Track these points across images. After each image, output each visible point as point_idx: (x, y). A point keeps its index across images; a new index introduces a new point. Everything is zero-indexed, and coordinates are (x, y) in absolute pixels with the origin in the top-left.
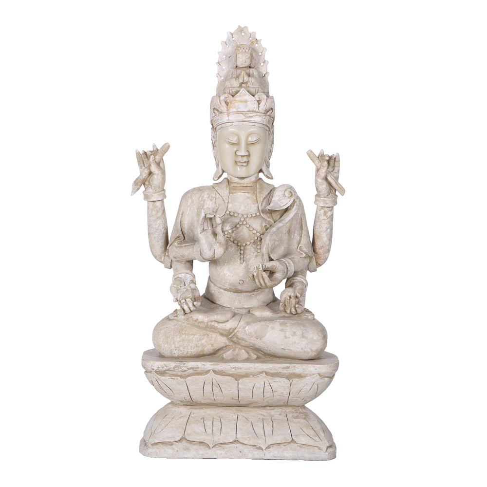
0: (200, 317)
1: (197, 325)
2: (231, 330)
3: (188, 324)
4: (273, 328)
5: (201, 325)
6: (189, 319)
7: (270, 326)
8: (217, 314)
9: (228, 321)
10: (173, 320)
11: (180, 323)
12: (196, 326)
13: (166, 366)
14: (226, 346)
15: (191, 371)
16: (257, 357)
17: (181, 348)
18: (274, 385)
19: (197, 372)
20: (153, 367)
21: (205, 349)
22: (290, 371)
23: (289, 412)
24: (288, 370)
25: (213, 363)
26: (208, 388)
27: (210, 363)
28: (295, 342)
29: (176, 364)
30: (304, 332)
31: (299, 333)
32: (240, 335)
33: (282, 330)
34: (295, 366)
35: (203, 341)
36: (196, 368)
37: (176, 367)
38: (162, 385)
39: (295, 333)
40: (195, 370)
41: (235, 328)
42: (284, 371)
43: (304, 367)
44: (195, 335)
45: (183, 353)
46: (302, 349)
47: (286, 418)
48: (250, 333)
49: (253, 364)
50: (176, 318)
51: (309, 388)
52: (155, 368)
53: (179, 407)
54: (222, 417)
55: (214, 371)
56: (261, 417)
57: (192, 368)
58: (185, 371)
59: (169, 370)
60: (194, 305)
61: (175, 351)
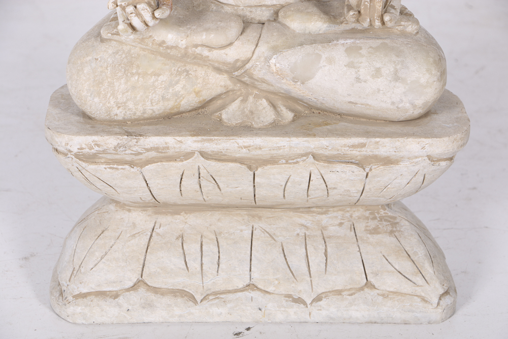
0: (171, 37)
1: (165, 52)
2: (239, 64)
3: (144, 50)
4: (330, 61)
5: (173, 52)
6: (146, 40)
7: (324, 56)
8: (207, 30)
9: (231, 44)
10: (110, 40)
11: (126, 48)
12: (161, 54)
13: (98, 146)
14: (228, 92)
15: (153, 154)
16: (295, 116)
17: (131, 105)
18: (331, 178)
19: (166, 154)
20: (68, 147)
21: (183, 103)
22: (367, 151)
23: (359, 218)
24: (363, 149)
25: (200, 138)
26: (190, 184)
27: (195, 138)
28: (379, 90)
29: (119, 141)
30: (398, 67)
31: (388, 69)
32: (258, 73)
33: (350, 65)
34: (377, 143)
35: (178, 88)
36: (164, 148)
37: (119, 146)
38: (92, 179)
39: (378, 70)
40: (162, 152)
41: (248, 60)
42: (354, 152)
43: (398, 144)
44: (159, 75)
45: (135, 114)
46: (393, 103)
47: (353, 233)
48: (281, 70)
49: (287, 139)
50: (116, 37)
51: (406, 182)
52: (75, 150)
53: (129, 211)
54: (220, 233)
55: (203, 154)
56: (302, 232)
57: (156, 149)
58: (141, 154)
59: (104, 152)
60: (154, 17)
61: (116, 111)
